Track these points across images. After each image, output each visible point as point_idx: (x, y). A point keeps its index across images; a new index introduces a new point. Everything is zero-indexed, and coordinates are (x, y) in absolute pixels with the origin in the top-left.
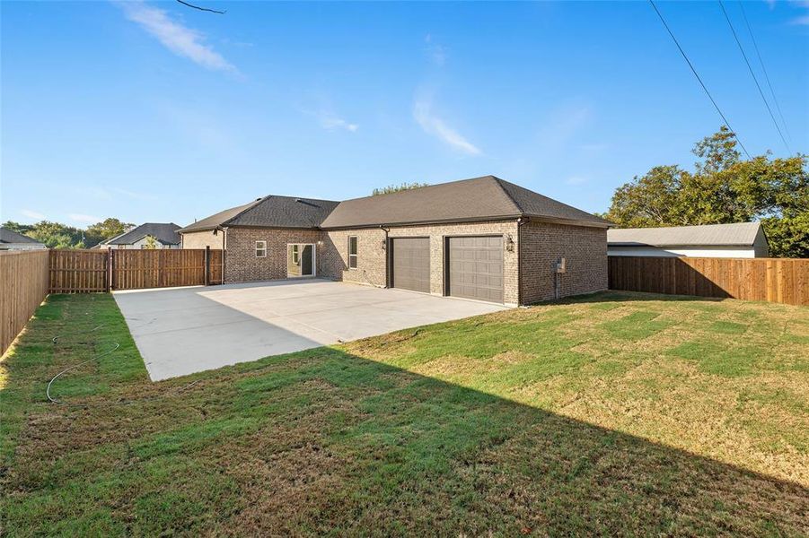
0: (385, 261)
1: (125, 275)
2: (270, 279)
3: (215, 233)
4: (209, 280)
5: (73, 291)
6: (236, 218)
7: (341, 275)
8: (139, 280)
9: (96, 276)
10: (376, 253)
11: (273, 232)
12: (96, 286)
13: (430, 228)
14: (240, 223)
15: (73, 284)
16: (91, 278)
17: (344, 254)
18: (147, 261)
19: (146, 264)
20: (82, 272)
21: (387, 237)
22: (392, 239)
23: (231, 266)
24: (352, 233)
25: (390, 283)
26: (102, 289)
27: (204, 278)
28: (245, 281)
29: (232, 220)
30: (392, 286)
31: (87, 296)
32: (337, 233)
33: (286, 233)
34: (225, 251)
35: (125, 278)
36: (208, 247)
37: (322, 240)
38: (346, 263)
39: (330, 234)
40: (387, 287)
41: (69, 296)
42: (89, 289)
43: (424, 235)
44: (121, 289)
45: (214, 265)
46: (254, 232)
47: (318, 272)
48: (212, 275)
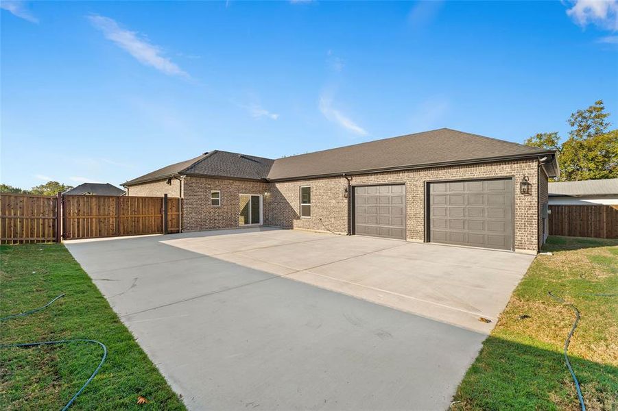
0: (346, 209)
1: (78, 223)
2: (224, 228)
3: (169, 182)
4: (168, 228)
5: (15, 242)
6: (191, 168)
7: (292, 223)
8: (94, 228)
9: (43, 224)
10: (334, 202)
11: (226, 182)
12: (43, 236)
13: (406, 174)
14: (197, 172)
15: (16, 233)
16: (38, 227)
17: (295, 204)
18: (102, 208)
19: (101, 211)
20: (27, 219)
21: (349, 186)
22: (354, 187)
23: (189, 215)
24: (305, 184)
25: (352, 230)
26: (51, 238)
27: (162, 226)
28: (201, 229)
29: (188, 169)
30: (354, 234)
31: (33, 247)
32: (286, 184)
33: (237, 183)
34: (182, 199)
35: (78, 227)
36: (166, 195)
37: (269, 191)
38: (297, 212)
39: (278, 185)
40: (349, 234)
41: (10, 248)
42: (35, 238)
43: (398, 182)
44: (74, 238)
45: (172, 213)
46: (210, 181)
47: (264, 221)
48: (170, 223)
